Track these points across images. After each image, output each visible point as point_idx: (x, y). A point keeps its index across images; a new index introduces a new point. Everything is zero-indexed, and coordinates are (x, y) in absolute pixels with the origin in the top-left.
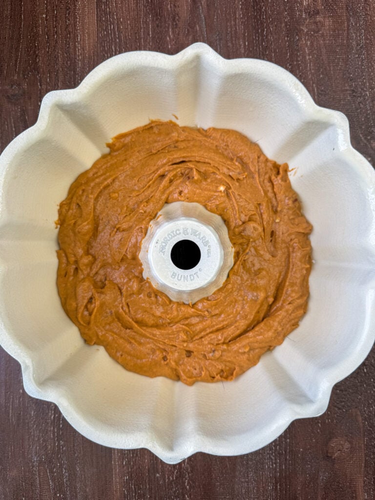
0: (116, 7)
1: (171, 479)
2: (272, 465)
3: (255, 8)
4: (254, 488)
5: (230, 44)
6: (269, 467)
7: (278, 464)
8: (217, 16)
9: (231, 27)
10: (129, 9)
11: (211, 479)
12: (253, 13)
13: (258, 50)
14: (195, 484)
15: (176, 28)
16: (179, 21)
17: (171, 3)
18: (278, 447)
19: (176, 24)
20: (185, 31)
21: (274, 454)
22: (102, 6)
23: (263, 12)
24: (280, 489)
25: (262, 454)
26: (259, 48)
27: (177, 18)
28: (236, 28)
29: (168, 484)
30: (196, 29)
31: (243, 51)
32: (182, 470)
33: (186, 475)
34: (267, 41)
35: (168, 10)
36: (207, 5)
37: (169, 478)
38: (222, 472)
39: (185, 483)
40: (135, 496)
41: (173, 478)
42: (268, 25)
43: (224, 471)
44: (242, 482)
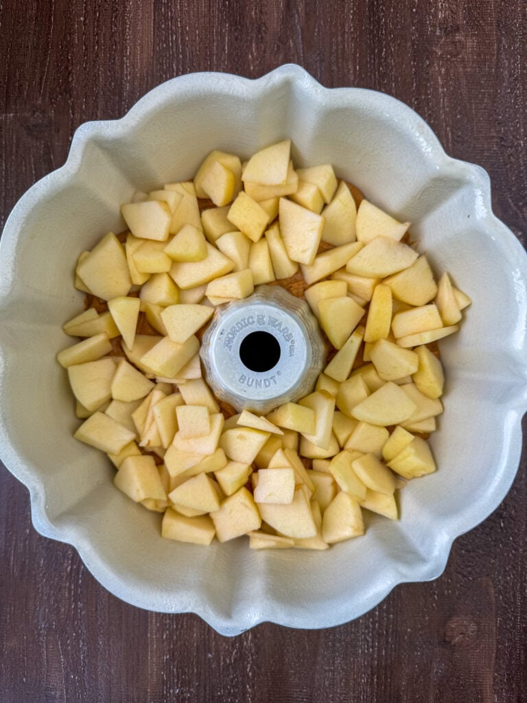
0: (181, 10)
1: (228, 661)
2: (368, 649)
3: (372, 19)
4: (341, 680)
5: (334, 68)
6: (363, 652)
7: (376, 649)
8: (319, 29)
9: (337, 44)
10: (198, 14)
11: (283, 665)
12: (368, 26)
13: (373, 77)
14: (261, 671)
15: (261, 42)
16: (266, 33)
17: (256, 9)
18: (377, 624)
19: (262, 38)
20: (274, 47)
21: (370, 634)
22: (161, 9)
23: (382, 26)
24: (377, 682)
25: (354, 634)
26: (375, 75)
27: (264, 28)
28: (344, 46)
29: (224, 669)
30: (290, 45)
31: (352, 79)
32: (244, 650)
33: (248, 657)
34: (386, 65)
35: (252, 18)
36: (306, 14)
37: (225, 661)
38: (298, 656)
39: (246, 668)
40: (177, 682)
41: (230, 660)
42: (389, 45)
43: (301, 655)
44: (326, 671)
